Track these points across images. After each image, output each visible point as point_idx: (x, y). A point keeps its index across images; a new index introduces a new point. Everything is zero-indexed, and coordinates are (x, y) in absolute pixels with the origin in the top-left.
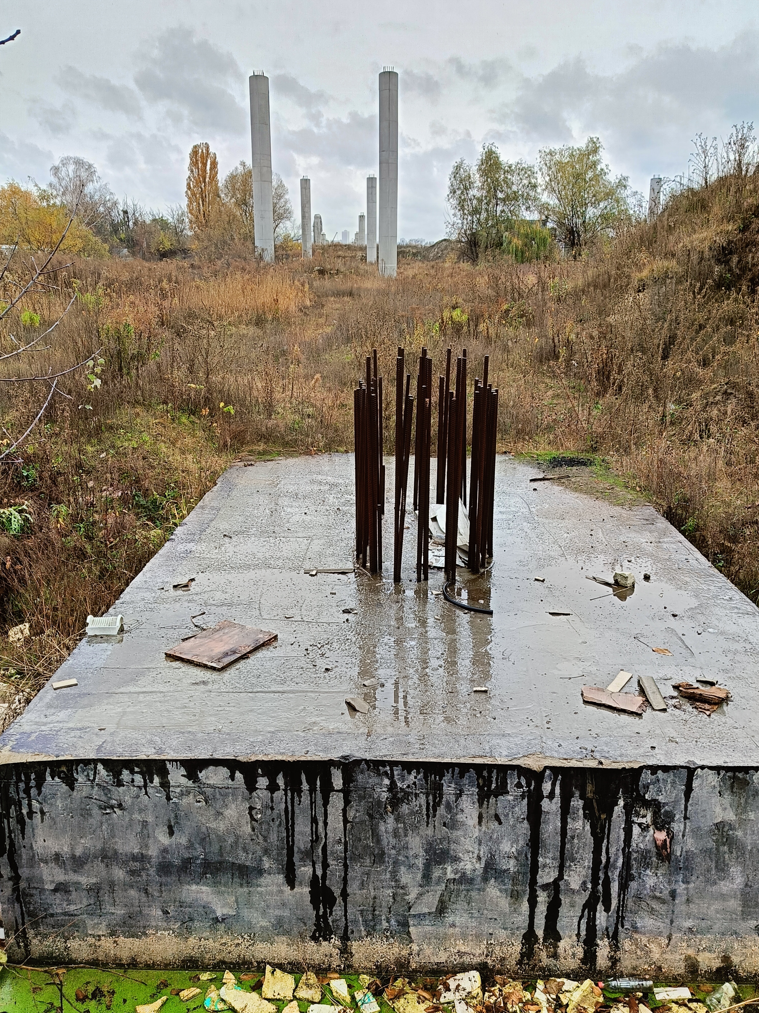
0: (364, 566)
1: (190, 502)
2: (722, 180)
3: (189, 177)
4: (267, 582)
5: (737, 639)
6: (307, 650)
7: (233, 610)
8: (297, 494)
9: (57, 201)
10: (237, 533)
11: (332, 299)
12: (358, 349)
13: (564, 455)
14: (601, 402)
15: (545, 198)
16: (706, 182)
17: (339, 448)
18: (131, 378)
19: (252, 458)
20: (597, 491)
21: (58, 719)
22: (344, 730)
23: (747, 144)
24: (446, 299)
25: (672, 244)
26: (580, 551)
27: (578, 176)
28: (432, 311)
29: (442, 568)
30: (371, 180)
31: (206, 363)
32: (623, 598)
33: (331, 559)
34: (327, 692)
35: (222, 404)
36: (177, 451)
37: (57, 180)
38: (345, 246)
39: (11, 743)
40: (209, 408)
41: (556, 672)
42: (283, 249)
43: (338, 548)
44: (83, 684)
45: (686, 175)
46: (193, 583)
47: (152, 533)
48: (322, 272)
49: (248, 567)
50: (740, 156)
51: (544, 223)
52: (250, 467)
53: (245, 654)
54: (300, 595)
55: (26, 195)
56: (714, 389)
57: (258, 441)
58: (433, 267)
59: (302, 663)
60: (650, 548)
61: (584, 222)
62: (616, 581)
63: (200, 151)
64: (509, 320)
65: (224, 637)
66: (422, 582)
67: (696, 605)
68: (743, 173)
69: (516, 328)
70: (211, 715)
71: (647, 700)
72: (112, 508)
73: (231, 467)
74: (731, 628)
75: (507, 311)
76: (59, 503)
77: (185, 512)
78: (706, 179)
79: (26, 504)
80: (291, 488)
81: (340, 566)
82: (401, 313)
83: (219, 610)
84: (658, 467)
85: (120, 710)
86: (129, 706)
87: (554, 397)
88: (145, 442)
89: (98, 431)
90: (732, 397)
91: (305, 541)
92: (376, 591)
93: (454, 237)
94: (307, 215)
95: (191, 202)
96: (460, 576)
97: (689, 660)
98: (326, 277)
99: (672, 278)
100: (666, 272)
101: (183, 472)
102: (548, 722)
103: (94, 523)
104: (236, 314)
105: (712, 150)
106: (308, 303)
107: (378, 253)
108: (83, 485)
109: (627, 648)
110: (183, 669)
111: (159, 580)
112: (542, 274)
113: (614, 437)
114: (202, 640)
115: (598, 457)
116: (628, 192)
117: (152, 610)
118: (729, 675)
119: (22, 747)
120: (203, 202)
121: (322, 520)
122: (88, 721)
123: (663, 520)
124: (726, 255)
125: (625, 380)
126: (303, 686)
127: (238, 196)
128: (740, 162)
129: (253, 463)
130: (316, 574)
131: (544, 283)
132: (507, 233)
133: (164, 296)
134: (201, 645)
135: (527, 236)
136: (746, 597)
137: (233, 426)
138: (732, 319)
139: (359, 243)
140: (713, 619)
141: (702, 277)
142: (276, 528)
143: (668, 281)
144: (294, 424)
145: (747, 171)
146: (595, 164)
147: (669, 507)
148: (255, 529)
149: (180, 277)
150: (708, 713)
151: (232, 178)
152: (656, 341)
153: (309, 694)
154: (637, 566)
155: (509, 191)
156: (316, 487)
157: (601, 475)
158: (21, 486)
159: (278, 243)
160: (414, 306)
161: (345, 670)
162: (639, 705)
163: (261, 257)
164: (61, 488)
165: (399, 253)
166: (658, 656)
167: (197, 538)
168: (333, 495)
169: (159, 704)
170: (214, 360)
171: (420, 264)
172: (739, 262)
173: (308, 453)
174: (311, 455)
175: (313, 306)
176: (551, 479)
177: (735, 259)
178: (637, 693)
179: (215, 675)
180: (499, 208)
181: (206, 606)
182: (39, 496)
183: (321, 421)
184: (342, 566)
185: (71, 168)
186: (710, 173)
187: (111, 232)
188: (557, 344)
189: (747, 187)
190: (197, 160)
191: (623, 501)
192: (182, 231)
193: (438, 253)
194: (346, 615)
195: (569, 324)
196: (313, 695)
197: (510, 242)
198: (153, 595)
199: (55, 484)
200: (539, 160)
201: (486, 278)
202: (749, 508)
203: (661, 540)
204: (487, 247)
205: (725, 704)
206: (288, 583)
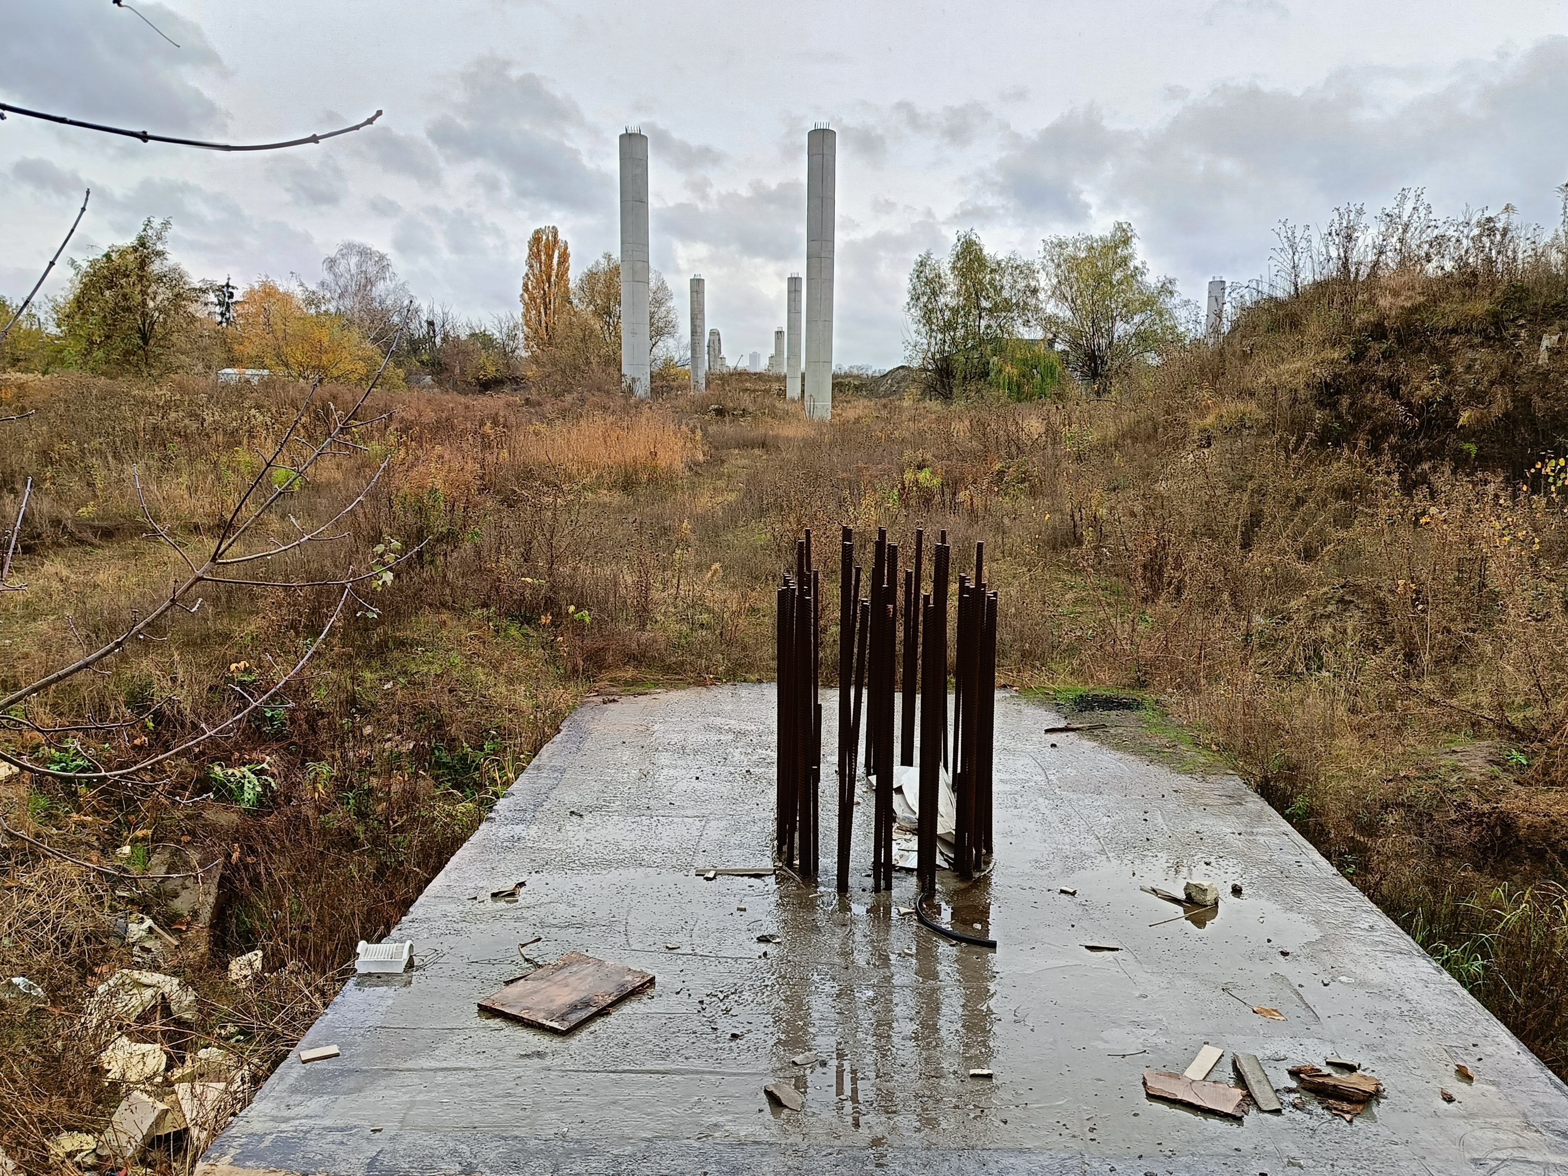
0: (790, 865)
1: (520, 760)
2: (1321, 287)
3: (527, 275)
4: (638, 889)
5: (1387, 993)
6: (701, 1002)
7: (585, 935)
8: (683, 748)
9: (330, 307)
10: (591, 809)
11: (737, 451)
12: (777, 526)
13: (1096, 692)
14: (1149, 611)
15: (1050, 308)
16: (1297, 289)
17: (747, 676)
18: (436, 568)
19: (614, 689)
20: (1151, 751)
21: (307, 1111)
22: (765, 1138)
23: (1356, 234)
24: (908, 454)
25: (1249, 379)
26: (1129, 846)
27: (1101, 278)
28: (886, 472)
29: (912, 870)
30: (794, 281)
31: (551, 546)
32: (1200, 923)
33: (737, 852)
34: (735, 1074)
35: (572, 608)
36: (501, 679)
37: (332, 276)
38: (755, 374)
39: (232, 1152)
40: (552, 614)
41: (1101, 1045)
42: (663, 378)
43: (749, 835)
44: (347, 1054)
45: (1266, 279)
46: (523, 890)
47: (459, 807)
48: (720, 412)
49: (608, 864)
50: (1345, 252)
51: (1051, 343)
52: (612, 705)
53: (604, 1008)
54: (689, 912)
55: (286, 298)
56: (1324, 594)
57: (625, 664)
58: (885, 406)
59: (695, 1025)
60: (1238, 843)
61: (1111, 343)
62: (1189, 895)
63: (544, 237)
64: (1003, 487)
65: (572, 979)
66: (883, 892)
67: (1318, 937)
68: (1352, 276)
69: (1015, 498)
70: (550, 1110)
71: (1249, 1095)
72: (399, 768)
73: (583, 704)
74: (1376, 976)
75: (1001, 473)
76: (319, 760)
77: (511, 775)
78: (1296, 285)
79: (268, 761)
80: (676, 738)
81: (752, 864)
82: (841, 475)
83: (563, 935)
84: (1244, 714)
85: (406, 1098)
86: (420, 1092)
87: (1077, 601)
88: (453, 666)
89: (382, 647)
90: (1352, 606)
91: (697, 823)
92: (810, 906)
93: (916, 364)
94: (699, 330)
95: (527, 309)
96: (942, 883)
97: (1313, 1028)
98: (727, 419)
99: (1251, 427)
100: (1242, 420)
101: (510, 712)
102: (1092, 1130)
103: (371, 790)
104: (594, 474)
105: (1303, 244)
106: (701, 458)
107: (803, 385)
108: (355, 730)
109: (1213, 1007)
110: (507, 1032)
111: (469, 885)
112: (1052, 419)
113: (1174, 665)
114: (536, 983)
115: (1148, 696)
116: (1176, 300)
117: (458, 932)
118: (1378, 1054)
119: (249, 1158)
120: (545, 309)
121: (723, 789)
122: (356, 1116)
123: (1256, 797)
124: (1331, 395)
125: (1187, 579)
126: (696, 1062)
127: (599, 301)
128: (1347, 260)
129: (616, 698)
130: (714, 878)
131: (1056, 433)
132: (995, 358)
133: (486, 446)
134: (536, 992)
135: (1025, 362)
136: (1395, 926)
137: (588, 642)
138: (1345, 489)
139: (774, 371)
140: (1346, 961)
141: (1299, 426)
142: (651, 801)
143: (1246, 432)
144: (680, 638)
145: (1357, 274)
146: (1124, 261)
147: (1265, 777)
148: (618, 803)
149: (512, 419)
150: (1348, 1117)
151: (591, 277)
152: (1232, 521)
153: (707, 1076)
154: (1221, 872)
155: (998, 300)
156: (714, 737)
157: (1155, 725)
158: (261, 733)
159: (656, 369)
160: (861, 464)
161: (763, 1036)
162: (1237, 1102)
163: (631, 390)
164: (324, 736)
165: (834, 386)
166: (1262, 1020)
167: (528, 816)
168: (740, 749)
169: (467, 1090)
170: (563, 542)
171: (866, 402)
172: (1351, 405)
173: (701, 682)
174: (705, 685)
175: (707, 462)
176: (1078, 729)
177: (1345, 401)
178: (1232, 1082)
179: (556, 1043)
180: (983, 323)
181: (542, 927)
182: (287, 748)
183: (721, 634)
184: (753, 864)
185: (354, 260)
186: (1302, 276)
187: (409, 352)
188: (1078, 523)
189: (1360, 297)
190: (539, 251)
191: (1191, 766)
192: (513, 352)
193: (891, 386)
194: (762, 945)
195: (1096, 494)
196: (713, 1078)
197: (1000, 371)
198: (461, 908)
199: (314, 730)
200: (1042, 255)
201: (967, 423)
202: (1390, 781)
203: (1255, 830)
204: (965, 378)
205: (1374, 1103)
206: (670, 891)
